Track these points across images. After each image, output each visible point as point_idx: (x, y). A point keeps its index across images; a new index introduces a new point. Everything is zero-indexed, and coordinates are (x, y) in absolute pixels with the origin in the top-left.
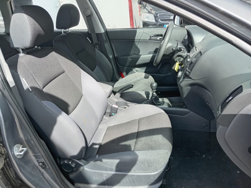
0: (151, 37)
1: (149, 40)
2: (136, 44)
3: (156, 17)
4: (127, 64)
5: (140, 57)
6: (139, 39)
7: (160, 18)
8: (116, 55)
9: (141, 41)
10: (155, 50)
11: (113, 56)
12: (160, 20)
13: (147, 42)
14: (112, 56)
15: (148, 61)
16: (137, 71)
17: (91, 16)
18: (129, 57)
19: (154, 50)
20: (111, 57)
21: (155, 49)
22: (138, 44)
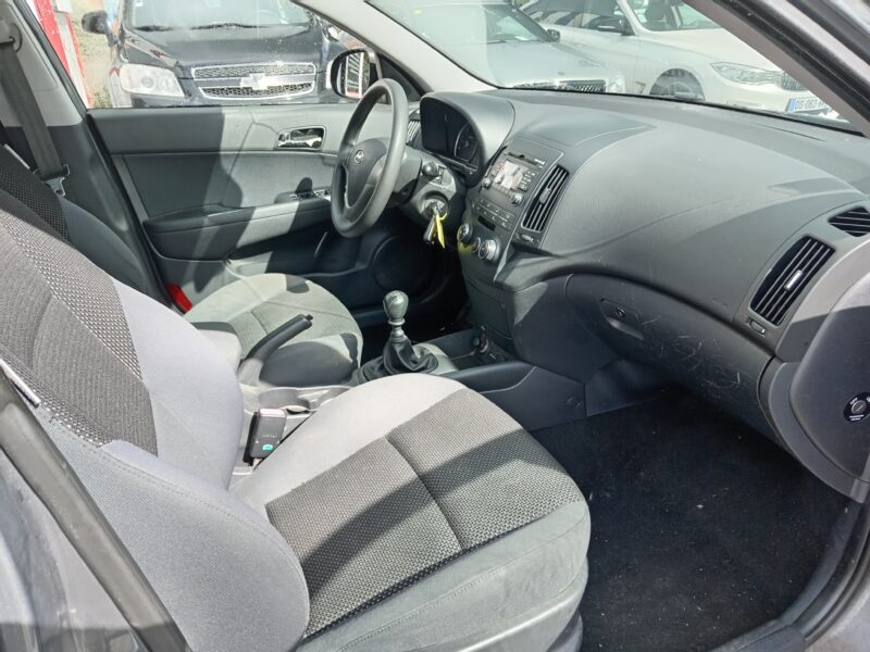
0: (281, 138)
1: (275, 149)
2: (226, 165)
3: (183, 79)
4: (201, 248)
5: (251, 214)
6: (238, 146)
7: (202, 83)
8: (143, 217)
9: (245, 156)
10: (299, 186)
11: (132, 222)
12: (205, 90)
13: (269, 156)
14: (128, 222)
15: (285, 228)
16: (239, 270)
17: (16, 46)
18: (206, 220)
19: (295, 188)
20: (123, 226)
21: (298, 182)
22: (233, 166)
